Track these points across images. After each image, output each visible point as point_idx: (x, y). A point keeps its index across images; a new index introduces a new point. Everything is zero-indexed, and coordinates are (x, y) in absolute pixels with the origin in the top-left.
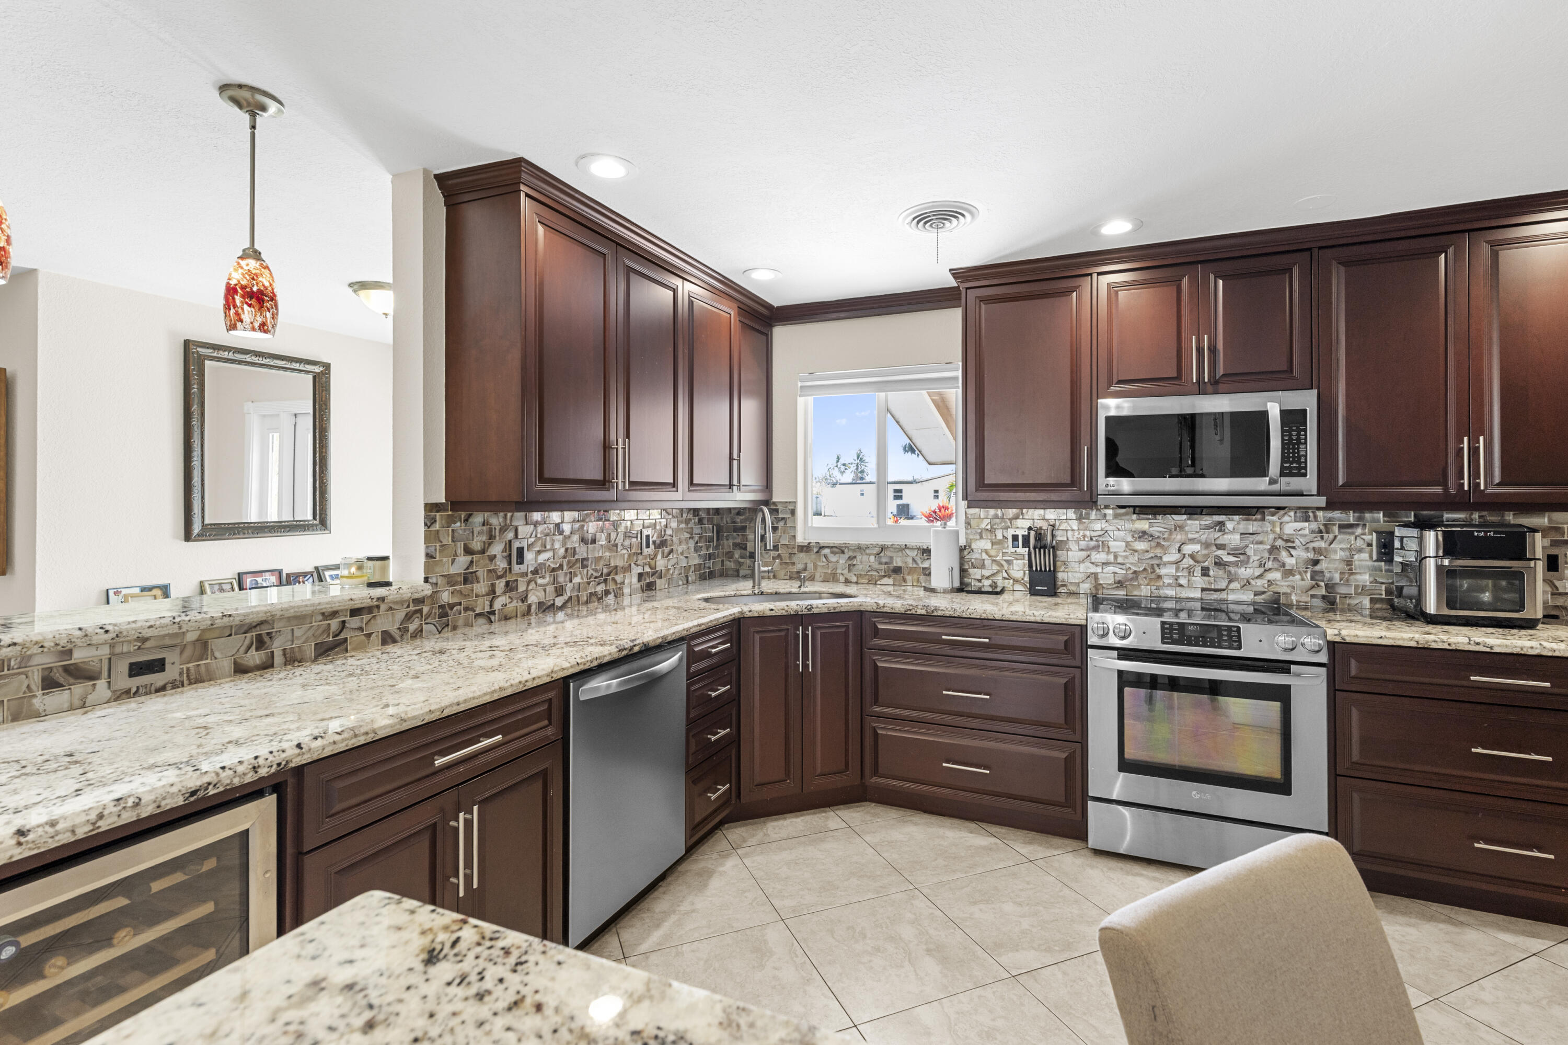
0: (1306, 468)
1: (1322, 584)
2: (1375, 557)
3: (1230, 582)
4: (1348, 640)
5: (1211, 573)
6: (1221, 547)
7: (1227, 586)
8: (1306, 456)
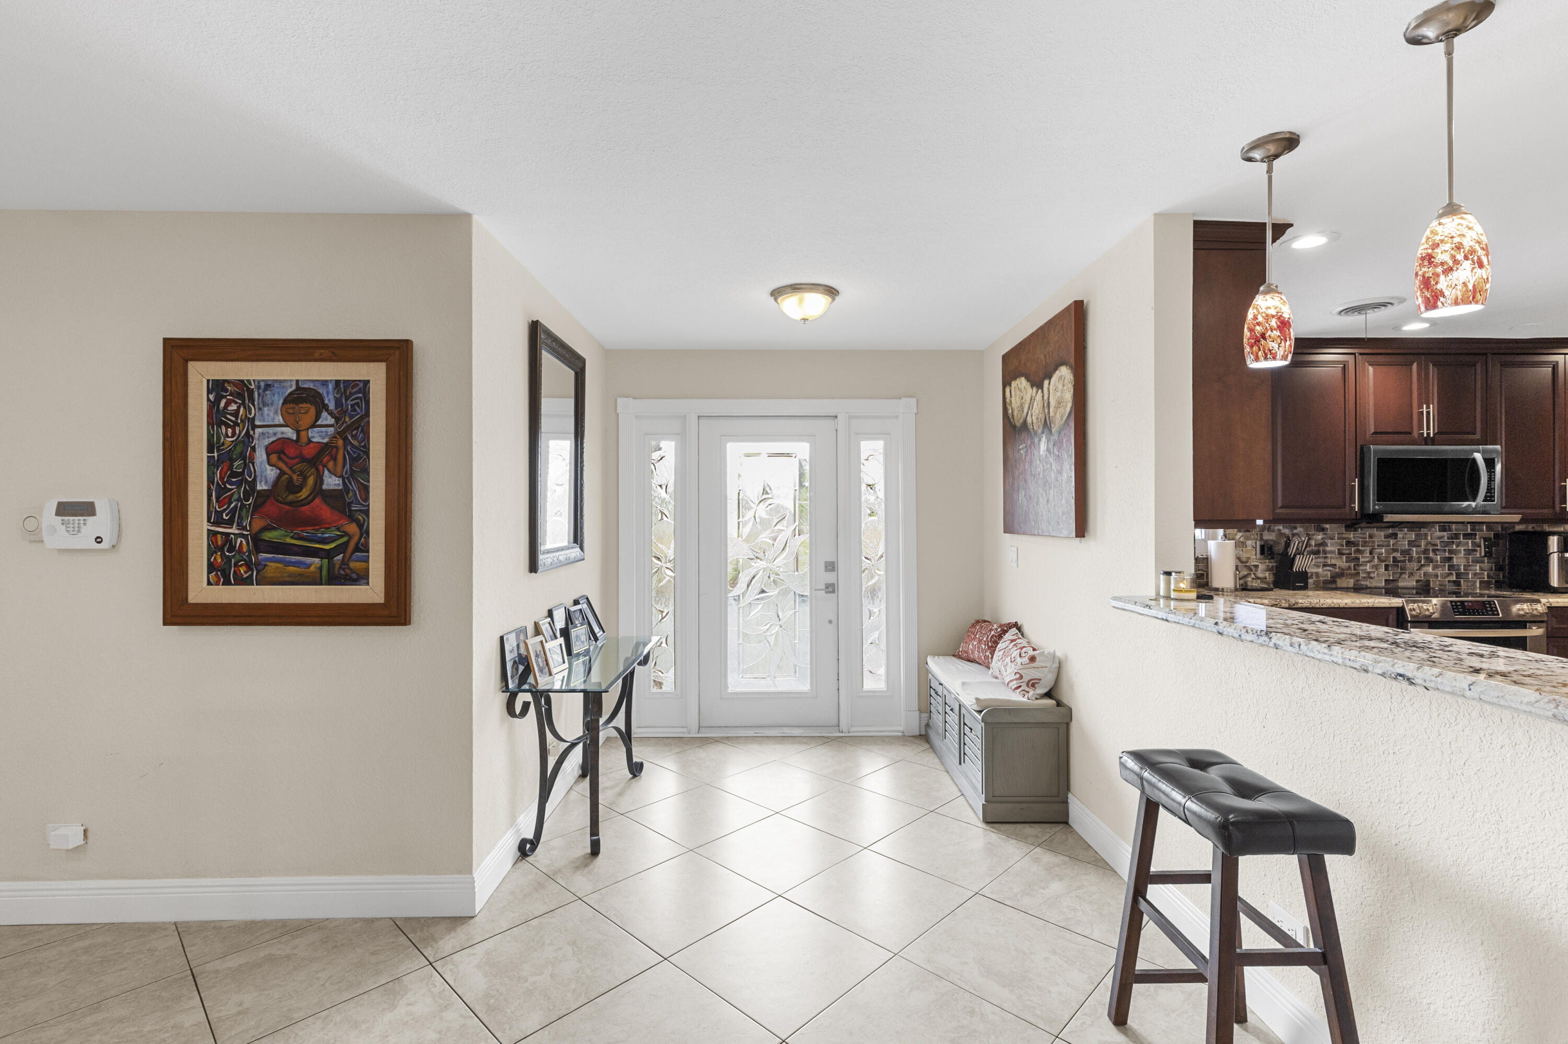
0: (1494, 496)
1: (1454, 573)
2: (1483, 554)
3: (1401, 574)
4: (1554, 605)
5: (1390, 569)
6: (1395, 550)
7: (1399, 578)
8: (1494, 489)
